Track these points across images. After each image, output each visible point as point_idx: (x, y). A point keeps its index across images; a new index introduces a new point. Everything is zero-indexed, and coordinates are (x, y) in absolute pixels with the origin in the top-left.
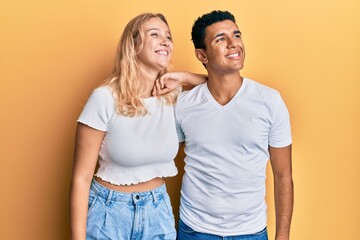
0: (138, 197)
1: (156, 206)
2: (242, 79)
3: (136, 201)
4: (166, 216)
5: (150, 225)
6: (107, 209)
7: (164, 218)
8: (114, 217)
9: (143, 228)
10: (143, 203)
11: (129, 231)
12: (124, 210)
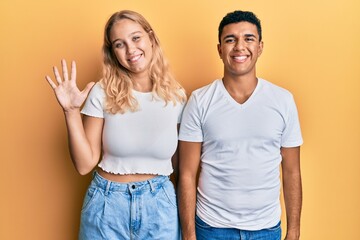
0: (133, 187)
1: (154, 194)
2: (257, 80)
3: (132, 190)
4: (165, 204)
5: (148, 214)
6: (106, 199)
7: (163, 207)
8: (112, 206)
9: (141, 216)
10: (139, 193)
11: (127, 219)
12: (121, 199)
